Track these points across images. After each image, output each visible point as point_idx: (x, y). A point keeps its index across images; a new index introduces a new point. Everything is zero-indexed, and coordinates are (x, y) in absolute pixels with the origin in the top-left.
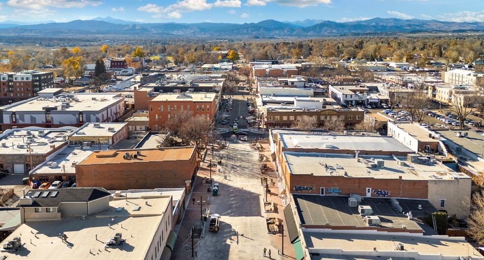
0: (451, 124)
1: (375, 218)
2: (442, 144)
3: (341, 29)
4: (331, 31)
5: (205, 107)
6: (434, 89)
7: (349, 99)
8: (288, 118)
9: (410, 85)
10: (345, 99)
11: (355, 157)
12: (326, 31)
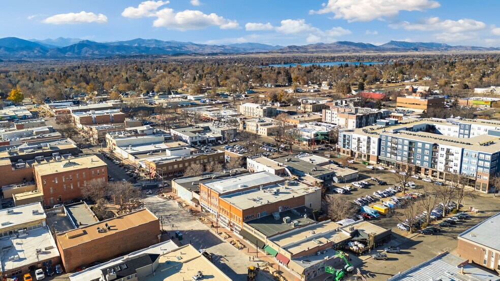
0: (270, 151)
1: (296, 222)
2: (286, 169)
3: (103, 50)
4: (93, 52)
5: (101, 170)
6: (244, 124)
7: (194, 140)
8: (173, 167)
9: (222, 120)
10: (192, 141)
11: (259, 190)
12: (86, 53)
